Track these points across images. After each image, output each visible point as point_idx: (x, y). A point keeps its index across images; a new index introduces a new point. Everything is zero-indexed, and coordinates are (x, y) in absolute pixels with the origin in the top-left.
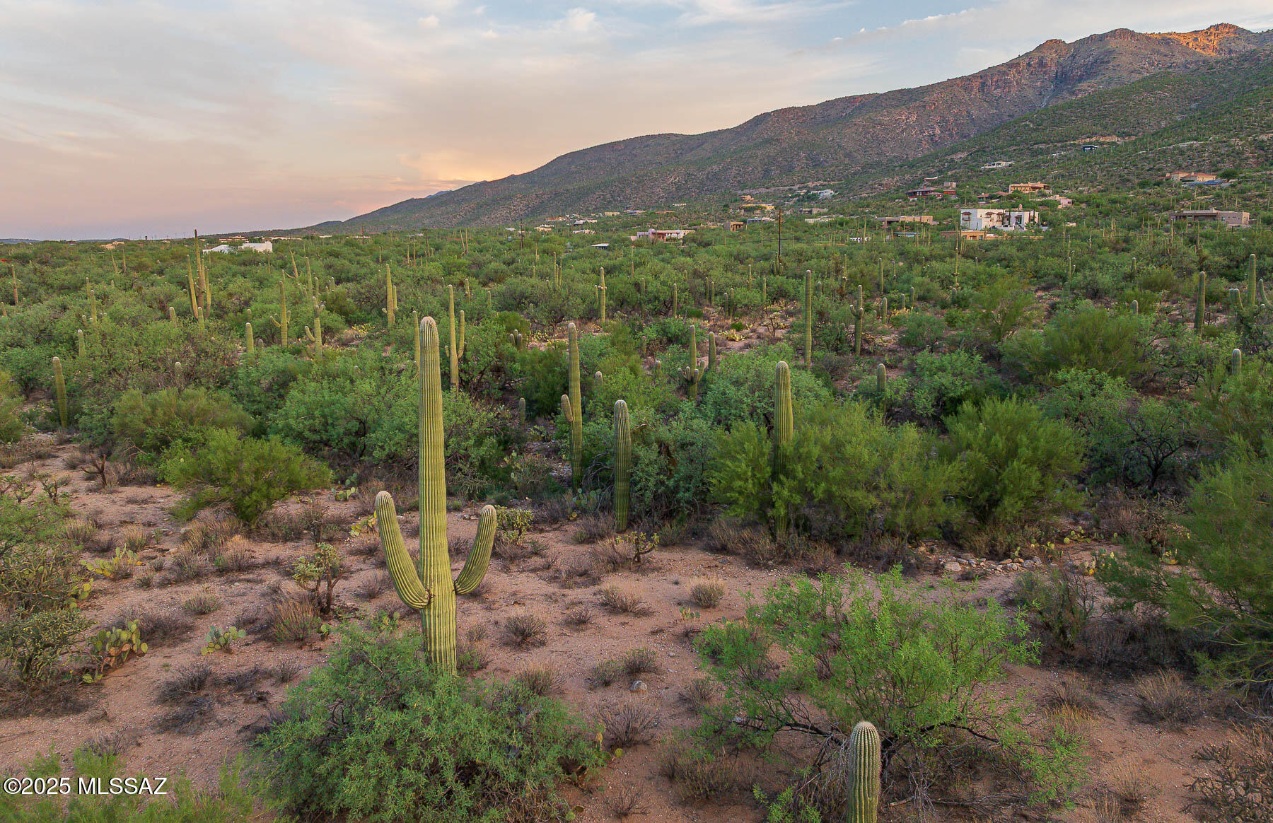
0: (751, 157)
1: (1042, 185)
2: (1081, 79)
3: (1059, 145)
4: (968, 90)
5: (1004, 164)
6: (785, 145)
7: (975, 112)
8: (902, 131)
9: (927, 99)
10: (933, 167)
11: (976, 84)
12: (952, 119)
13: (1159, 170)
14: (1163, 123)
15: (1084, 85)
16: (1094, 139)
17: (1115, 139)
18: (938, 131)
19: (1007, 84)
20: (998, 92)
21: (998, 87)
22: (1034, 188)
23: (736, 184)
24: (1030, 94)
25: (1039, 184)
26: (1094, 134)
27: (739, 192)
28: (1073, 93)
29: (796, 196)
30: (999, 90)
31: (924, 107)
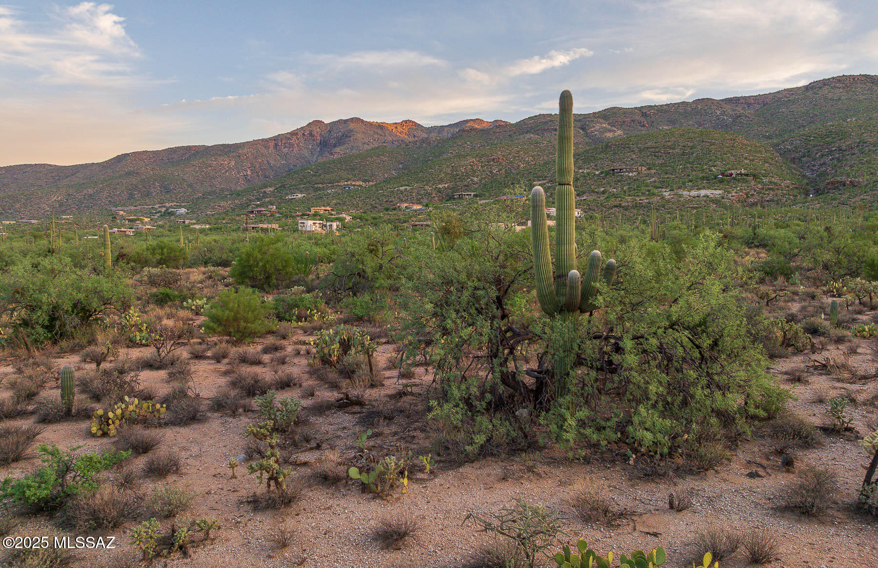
0: (118, 184)
1: (330, 209)
2: (335, 146)
3: (330, 185)
4: (267, 148)
5: (300, 195)
6: (143, 177)
7: (272, 162)
8: (226, 172)
9: (240, 151)
10: (253, 196)
11: (272, 144)
12: (258, 166)
13: (391, 202)
14: (386, 175)
15: (337, 150)
16: (349, 183)
17: (361, 183)
18: (249, 173)
19: (292, 145)
20: (286, 150)
21: (285, 147)
22: (325, 210)
23: (107, 202)
24: (306, 153)
25: (328, 208)
26: (349, 180)
27: (114, 209)
28: (332, 154)
29: (159, 212)
30: (286, 149)
31: (239, 156)
